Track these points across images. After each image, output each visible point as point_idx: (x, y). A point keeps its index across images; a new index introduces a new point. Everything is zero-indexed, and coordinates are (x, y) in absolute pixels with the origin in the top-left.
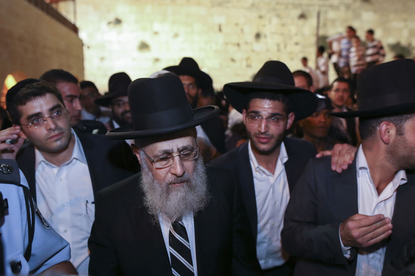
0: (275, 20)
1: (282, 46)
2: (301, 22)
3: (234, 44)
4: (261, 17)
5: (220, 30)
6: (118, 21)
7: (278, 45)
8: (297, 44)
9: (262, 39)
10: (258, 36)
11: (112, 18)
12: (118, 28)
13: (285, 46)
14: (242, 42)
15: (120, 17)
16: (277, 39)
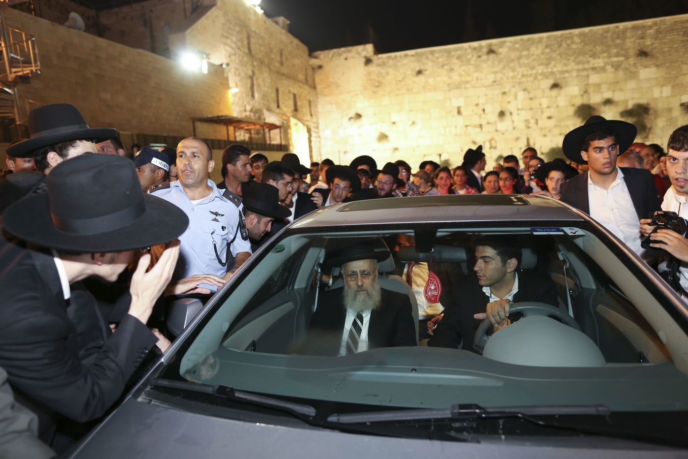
0: (521, 95)
1: (533, 121)
2: (555, 92)
3: (475, 126)
4: (504, 93)
5: (459, 112)
6: (359, 116)
7: (527, 121)
8: (550, 118)
9: (508, 116)
10: (502, 114)
11: (352, 114)
12: (359, 122)
13: (537, 123)
14: (484, 122)
15: (360, 112)
16: (526, 115)
